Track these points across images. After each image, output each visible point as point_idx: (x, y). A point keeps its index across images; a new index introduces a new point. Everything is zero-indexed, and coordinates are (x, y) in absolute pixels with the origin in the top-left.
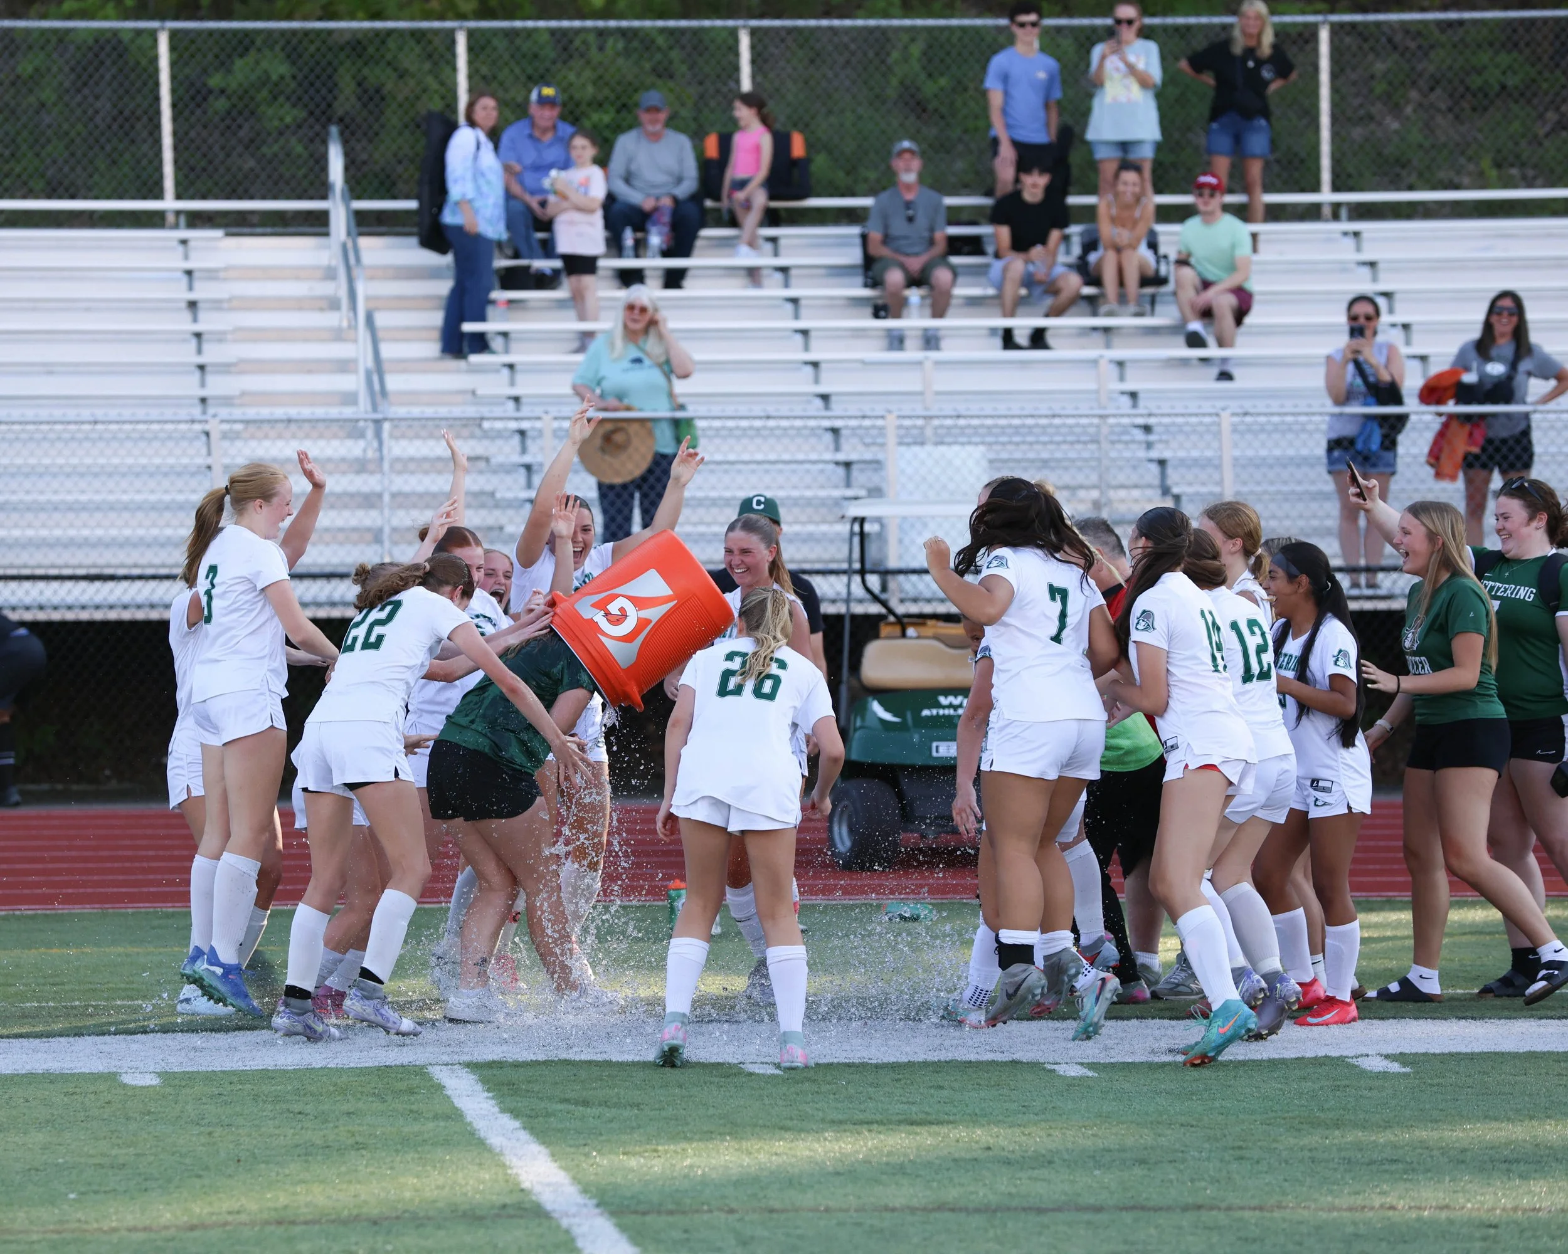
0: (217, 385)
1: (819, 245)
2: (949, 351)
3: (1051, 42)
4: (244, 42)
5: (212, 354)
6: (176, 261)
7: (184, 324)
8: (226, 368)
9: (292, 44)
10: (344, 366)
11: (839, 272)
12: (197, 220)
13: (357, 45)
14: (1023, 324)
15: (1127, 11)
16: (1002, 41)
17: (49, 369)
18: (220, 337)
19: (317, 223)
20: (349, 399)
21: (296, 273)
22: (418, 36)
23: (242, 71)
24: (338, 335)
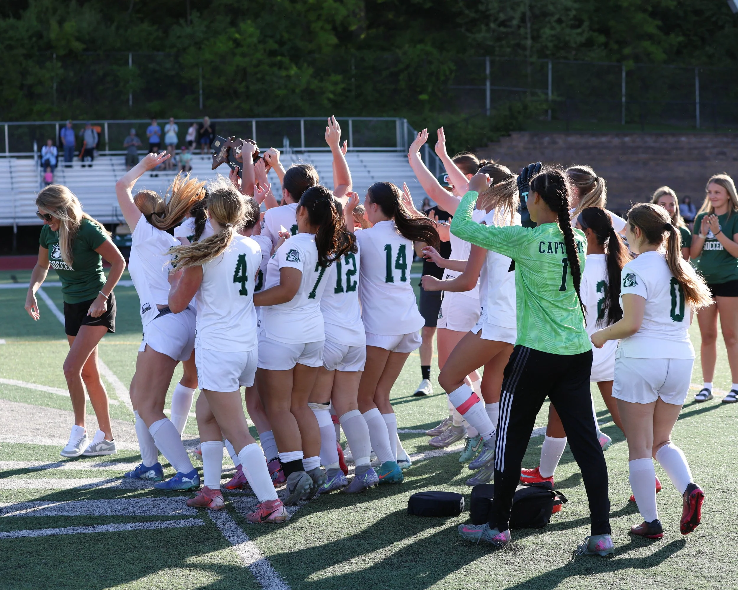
0: (15, 186)
1: (117, 160)
3: (159, 124)
4: (20, 126)
5: (14, 180)
6: (8, 164)
7: (9, 175)
8: (17, 183)
9: (29, 126)
11: (121, 164)
12: (12, 157)
13: (41, 127)
14: (154, 173)
15: (172, 119)
18: (15, 177)
19: (32, 157)
21: (29, 166)
22: (50, 125)
23: (20, 131)
24: (35, 176)
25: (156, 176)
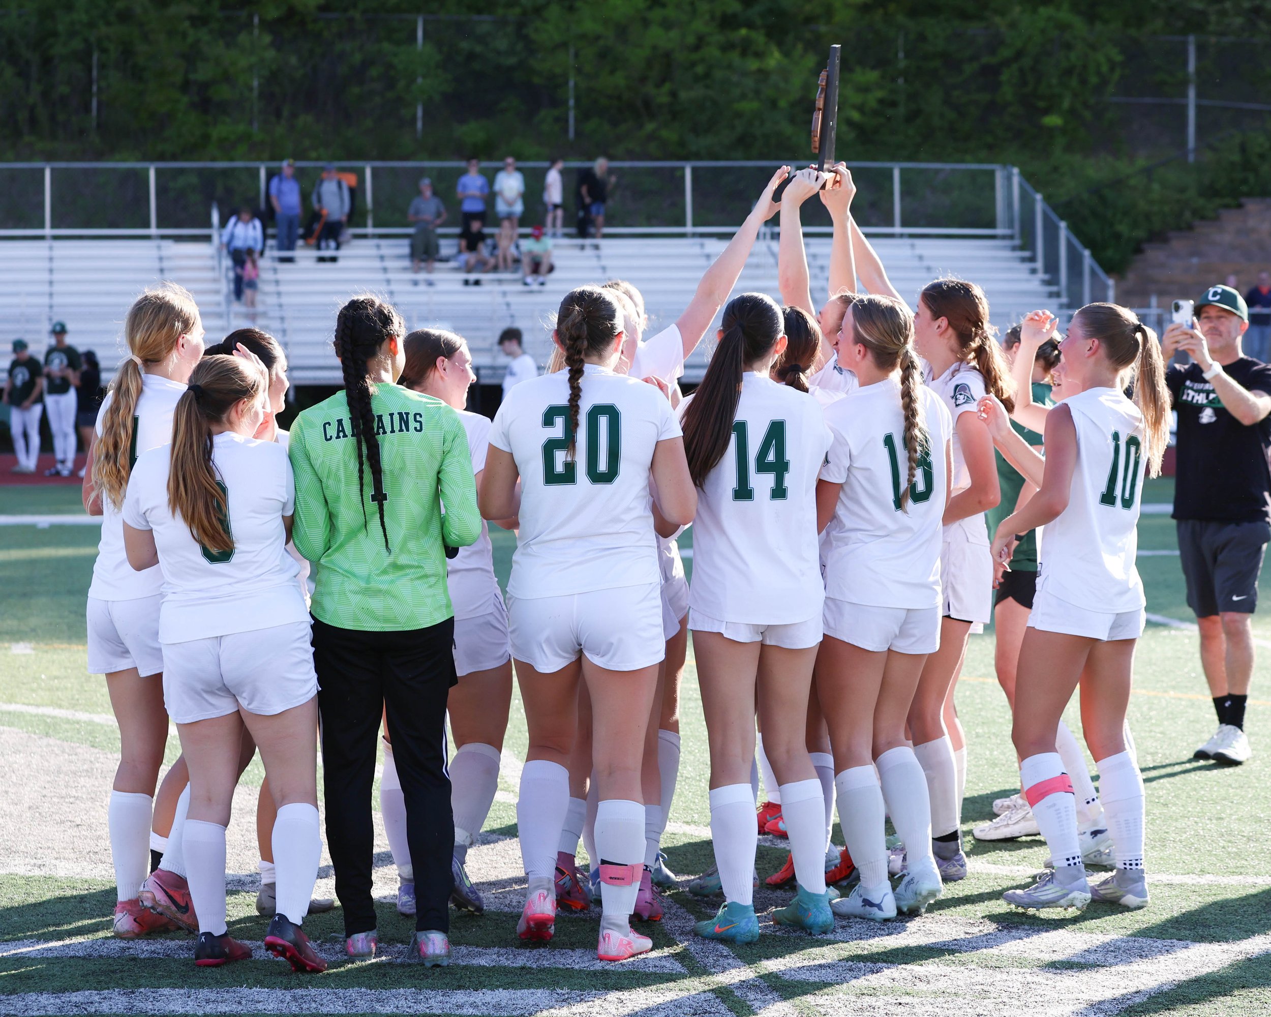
1: (393, 247)
2: (440, 287)
3: (483, 172)
4: (182, 171)
6: (154, 253)
9: (200, 172)
10: (217, 292)
11: (400, 257)
12: (163, 237)
13: (225, 172)
14: (473, 277)
15: (510, 160)
16: (463, 172)
17: (108, 294)
19: (207, 239)
20: (218, 304)
21: (201, 257)
22: (248, 169)
23: (181, 182)
24: (215, 280)
25: (477, 283)
